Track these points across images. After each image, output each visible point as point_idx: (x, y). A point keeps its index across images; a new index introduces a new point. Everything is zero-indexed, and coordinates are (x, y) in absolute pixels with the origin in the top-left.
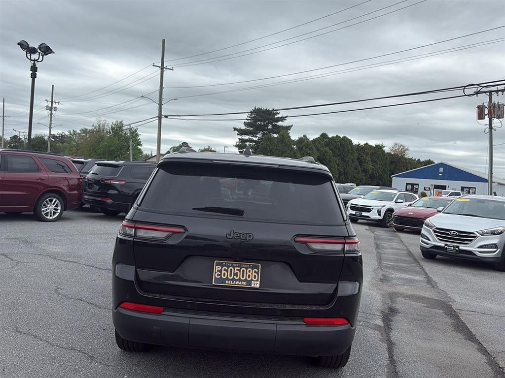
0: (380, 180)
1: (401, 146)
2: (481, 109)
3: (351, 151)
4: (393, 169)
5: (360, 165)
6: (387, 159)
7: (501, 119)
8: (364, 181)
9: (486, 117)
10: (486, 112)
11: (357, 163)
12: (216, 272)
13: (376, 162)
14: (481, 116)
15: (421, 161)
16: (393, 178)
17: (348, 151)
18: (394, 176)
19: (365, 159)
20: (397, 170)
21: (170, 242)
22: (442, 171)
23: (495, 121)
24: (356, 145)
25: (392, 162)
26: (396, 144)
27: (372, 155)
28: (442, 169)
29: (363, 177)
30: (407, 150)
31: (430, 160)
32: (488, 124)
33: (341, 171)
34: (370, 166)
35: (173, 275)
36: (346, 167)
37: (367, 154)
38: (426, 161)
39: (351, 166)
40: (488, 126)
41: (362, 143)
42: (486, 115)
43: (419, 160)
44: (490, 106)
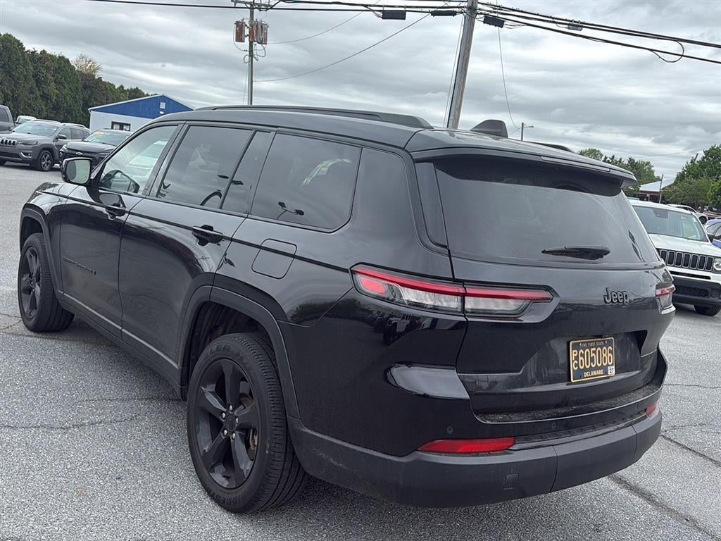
0: (68, 113)
1: (89, 62)
2: (240, 26)
3: (21, 61)
4: (87, 97)
5: (37, 86)
6: (78, 80)
7: (264, 45)
8: (45, 114)
9: (247, 39)
10: (247, 31)
11: (32, 82)
12: (573, 361)
13: (61, 84)
14: (239, 38)
15: (125, 88)
16: (92, 113)
17: (19, 60)
18: (93, 110)
19: (46, 77)
20: (93, 100)
21: (527, 319)
22: (164, 108)
23: (257, 47)
24: (28, 51)
25: (85, 87)
26: (83, 58)
27: (56, 71)
28: (164, 104)
29: (44, 108)
30: (98, 69)
31: (137, 88)
32: (248, 50)
33: (8, 95)
34: (52, 89)
35: (519, 376)
36: (16, 87)
37: (48, 68)
38: (132, 89)
39: (24, 87)
40: (248, 53)
41: (39, 49)
42: (246, 36)
43: (122, 87)
44: (252, 26)
